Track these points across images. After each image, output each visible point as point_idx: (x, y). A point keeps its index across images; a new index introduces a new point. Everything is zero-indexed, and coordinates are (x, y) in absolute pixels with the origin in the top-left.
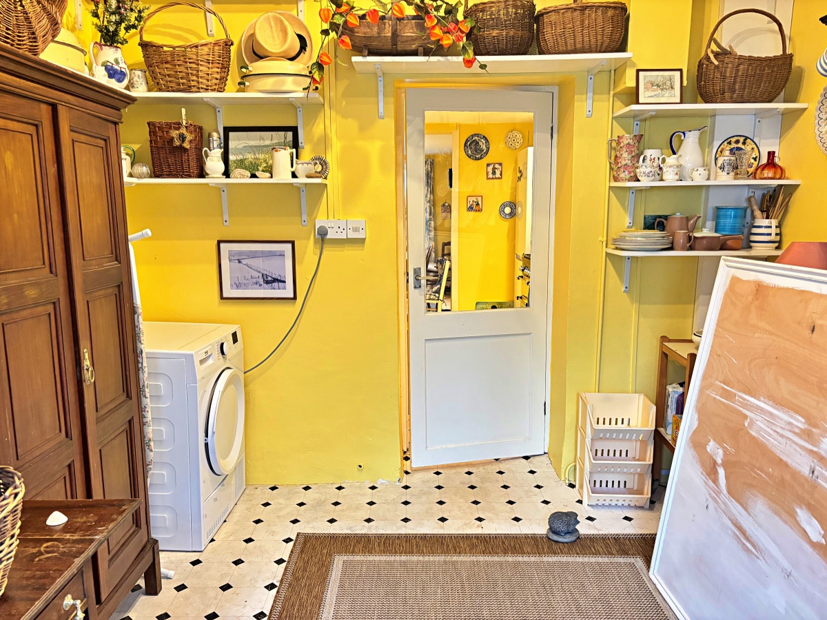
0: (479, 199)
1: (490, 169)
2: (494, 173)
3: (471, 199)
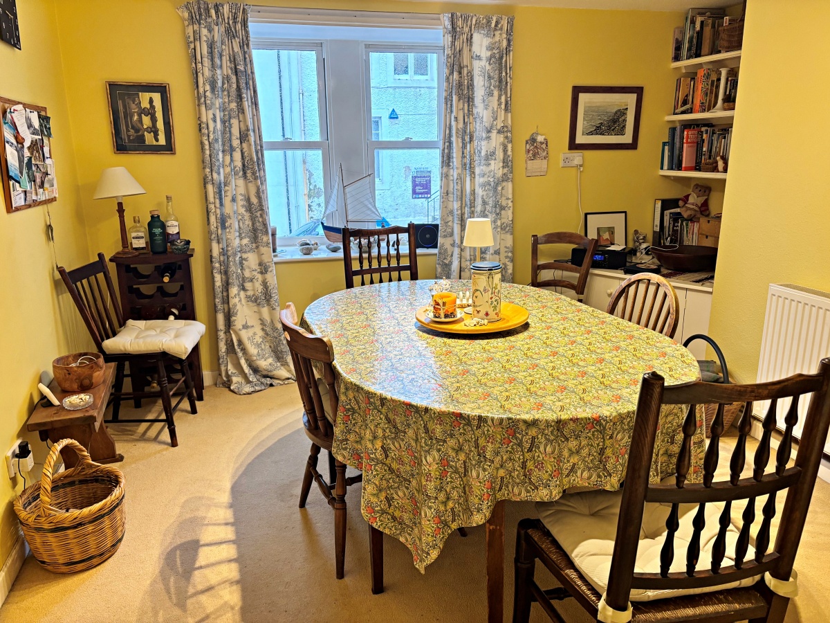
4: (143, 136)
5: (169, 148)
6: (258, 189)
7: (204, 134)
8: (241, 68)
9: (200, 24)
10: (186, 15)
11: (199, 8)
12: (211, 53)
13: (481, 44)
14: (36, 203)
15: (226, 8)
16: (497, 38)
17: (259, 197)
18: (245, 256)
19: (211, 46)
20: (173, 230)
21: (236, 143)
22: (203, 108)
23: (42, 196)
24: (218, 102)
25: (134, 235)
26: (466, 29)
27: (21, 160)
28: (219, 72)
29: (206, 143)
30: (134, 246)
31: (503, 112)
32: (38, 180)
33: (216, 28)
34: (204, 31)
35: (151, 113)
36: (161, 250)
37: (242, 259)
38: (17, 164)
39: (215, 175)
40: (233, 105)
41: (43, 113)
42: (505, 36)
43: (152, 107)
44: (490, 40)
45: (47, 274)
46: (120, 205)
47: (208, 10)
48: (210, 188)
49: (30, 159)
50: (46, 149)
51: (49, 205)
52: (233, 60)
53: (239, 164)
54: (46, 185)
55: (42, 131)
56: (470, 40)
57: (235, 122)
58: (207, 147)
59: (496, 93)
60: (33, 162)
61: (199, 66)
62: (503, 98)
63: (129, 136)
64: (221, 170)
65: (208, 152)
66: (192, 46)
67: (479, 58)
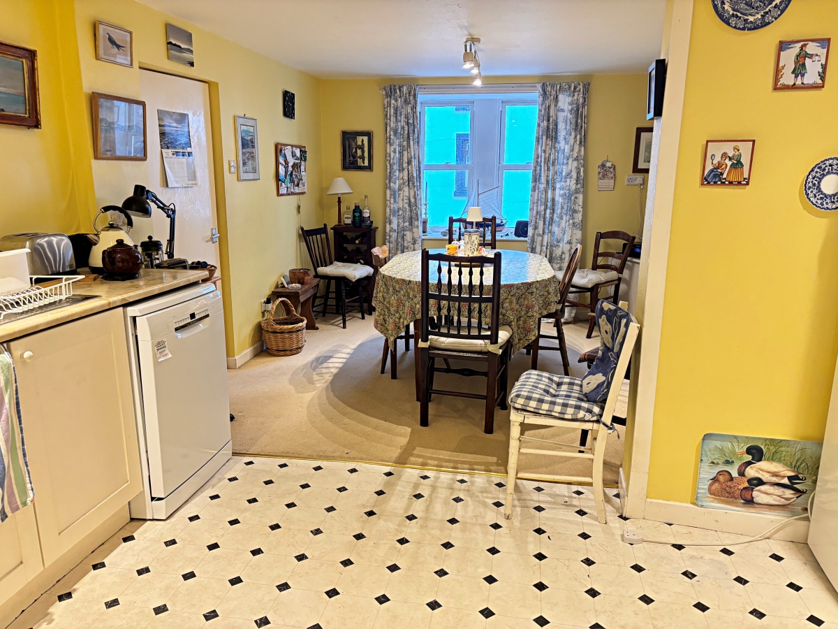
0: (745, 149)
1: (789, 57)
2: (799, 70)
3: (717, 151)
4: (357, 161)
5: (370, 168)
6: (415, 193)
7: (387, 160)
8: (411, 121)
9: (391, 97)
10: (384, 93)
11: (391, 89)
12: (396, 113)
13: (565, 101)
14: (293, 194)
15: (405, 88)
16: (575, 97)
17: (415, 198)
18: (405, 233)
19: (396, 110)
20: (366, 215)
21: (405, 165)
22: (388, 145)
23: (297, 190)
24: (397, 142)
25: (346, 216)
26: (553, 93)
27: (286, 172)
28: (399, 124)
29: (388, 165)
30: (346, 222)
31: (578, 146)
32: (296, 183)
33: (400, 99)
34: (393, 102)
35: (362, 148)
36: (358, 225)
37: (404, 235)
38: (284, 174)
39: (392, 184)
40: (405, 143)
41: (303, 149)
42: (582, 95)
43: (363, 144)
44: (571, 98)
45: (295, 230)
46: (339, 198)
47: (395, 90)
48: (388, 191)
49: (292, 172)
50: (303, 168)
51: (301, 196)
52: (407, 117)
53: (406, 178)
54: (300, 185)
55: (301, 158)
56: (556, 99)
57: (405, 153)
58: (388, 167)
59: (573, 134)
60: (294, 173)
61: (389, 121)
62: (578, 137)
63: (350, 161)
64: (397, 181)
65: (388, 171)
66: (386, 110)
67: (563, 110)
